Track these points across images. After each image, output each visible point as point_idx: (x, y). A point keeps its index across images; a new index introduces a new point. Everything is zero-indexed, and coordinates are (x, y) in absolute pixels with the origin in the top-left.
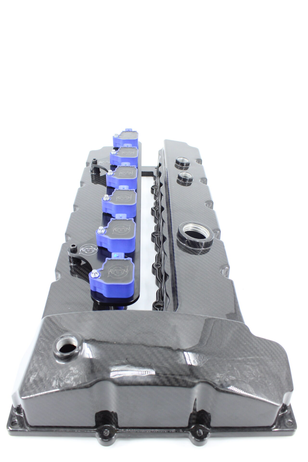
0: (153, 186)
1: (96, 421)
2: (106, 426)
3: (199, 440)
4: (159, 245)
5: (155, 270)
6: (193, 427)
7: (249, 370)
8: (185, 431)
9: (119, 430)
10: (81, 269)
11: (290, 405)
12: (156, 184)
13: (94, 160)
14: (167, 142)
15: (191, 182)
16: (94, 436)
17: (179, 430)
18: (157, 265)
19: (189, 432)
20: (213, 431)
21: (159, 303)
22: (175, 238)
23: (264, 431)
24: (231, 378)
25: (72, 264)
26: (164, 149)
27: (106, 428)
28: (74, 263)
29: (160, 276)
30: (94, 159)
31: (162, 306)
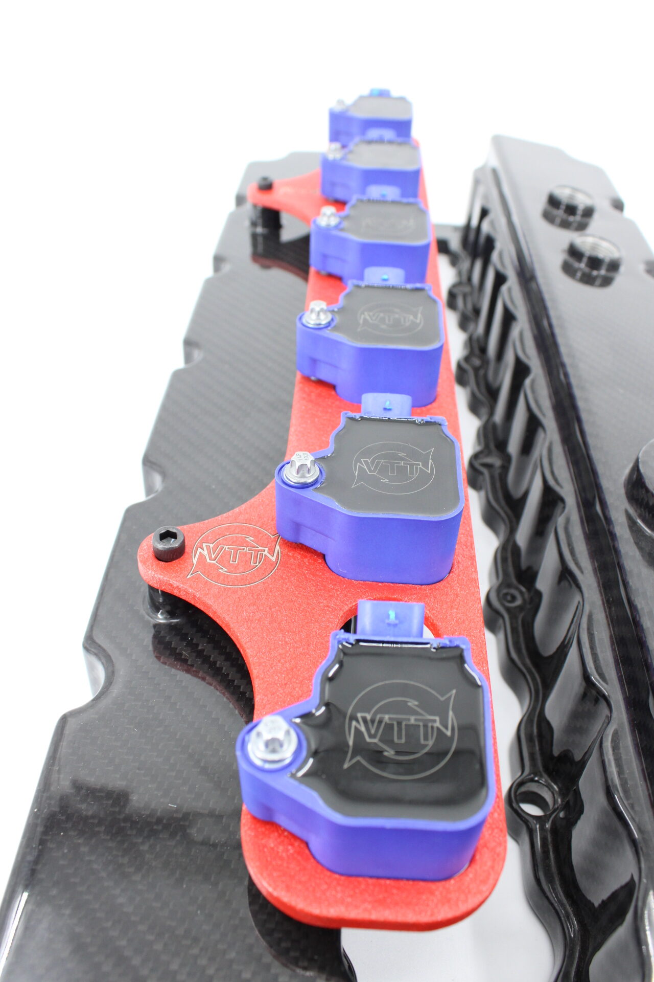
18: (504, 599)
25: (161, 618)
26: (494, 165)
28: (171, 614)
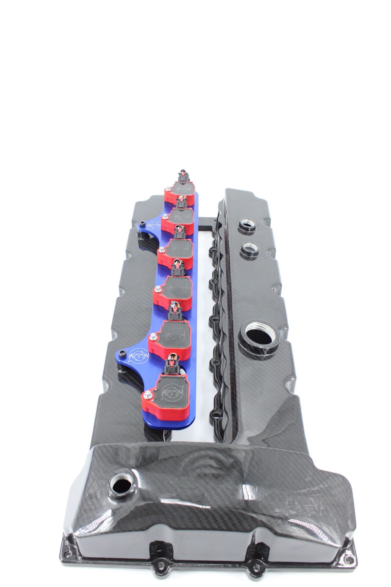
0: (211, 249)
1: (151, 555)
2: (161, 559)
3: (255, 576)
4: (218, 335)
5: (213, 369)
6: (250, 562)
7: (311, 503)
8: (242, 566)
9: (174, 563)
10: (131, 378)
11: (353, 539)
12: (216, 245)
13: (142, 224)
14: (229, 192)
15: (256, 255)
16: (149, 569)
17: (235, 565)
18: (215, 362)
19: (246, 567)
20: (270, 567)
21: (217, 411)
22: (236, 341)
23: (323, 568)
24: (291, 513)
25: (120, 371)
26: (225, 200)
27: (161, 561)
28: (123, 370)
29: (218, 377)
30: (142, 222)
31: (220, 414)
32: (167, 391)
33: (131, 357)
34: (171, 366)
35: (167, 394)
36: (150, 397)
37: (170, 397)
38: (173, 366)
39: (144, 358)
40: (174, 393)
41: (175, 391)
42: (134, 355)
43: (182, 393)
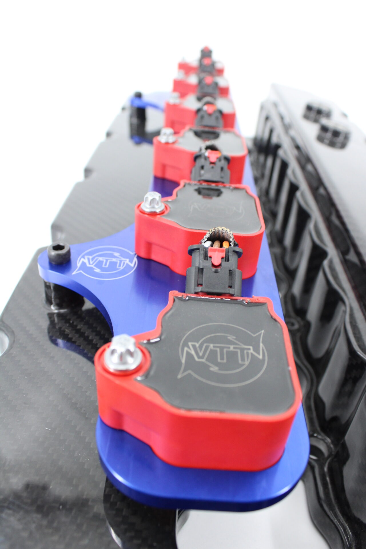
32: (201, 347)
33: (84, 264)
34: (213, 265)
35: (202, 357)
36: (132, 364)
37: (214, 369)
38: (220, 265)
39: (122, 268)
40: (232, 355)
41: (232, 348)
42: (93, 259)
43: (261, 357)
